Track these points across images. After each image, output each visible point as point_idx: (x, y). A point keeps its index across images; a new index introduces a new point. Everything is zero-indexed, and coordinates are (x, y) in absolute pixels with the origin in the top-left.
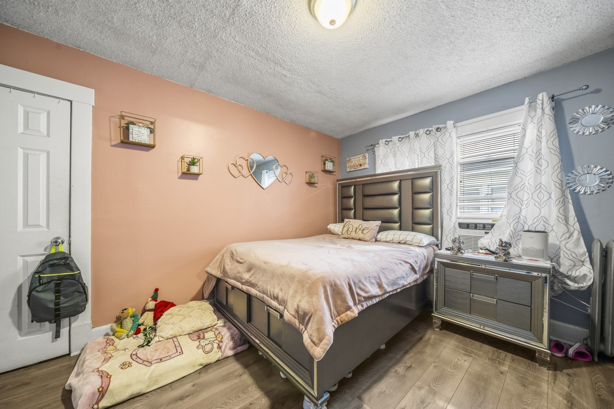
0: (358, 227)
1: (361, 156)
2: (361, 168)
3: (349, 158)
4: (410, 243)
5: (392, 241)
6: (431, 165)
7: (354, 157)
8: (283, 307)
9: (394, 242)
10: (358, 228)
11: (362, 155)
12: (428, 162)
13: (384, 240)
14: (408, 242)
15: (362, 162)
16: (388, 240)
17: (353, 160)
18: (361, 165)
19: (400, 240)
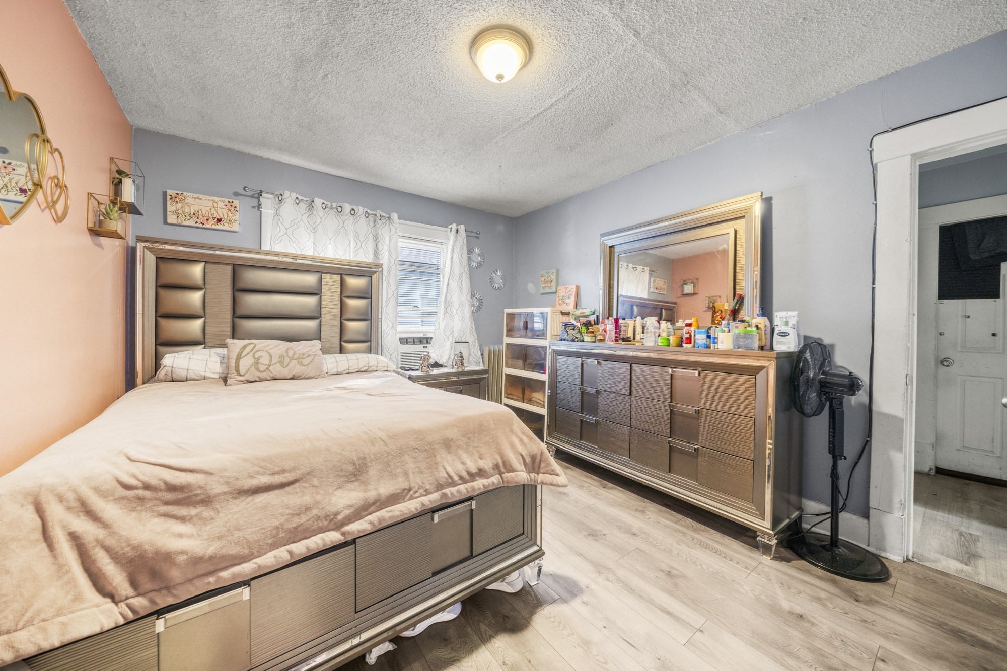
0: (285, 354)
1: (222, 201)
2: (219, 226)
3: (180, 193)
4: (375, 369)
5: (347, 372)
6: (367, 261)
7: (196, 196)
8: (498, 476)
9: (350, 371)
10: (286, 356)
11: (223, 199)
12: (364, 257)
13: (335, 371)
14: (372, 368)
15: (222, 213)
16: (340, 370)
17: (190, 200)
18: (219, 220)
19: (360, 367)
